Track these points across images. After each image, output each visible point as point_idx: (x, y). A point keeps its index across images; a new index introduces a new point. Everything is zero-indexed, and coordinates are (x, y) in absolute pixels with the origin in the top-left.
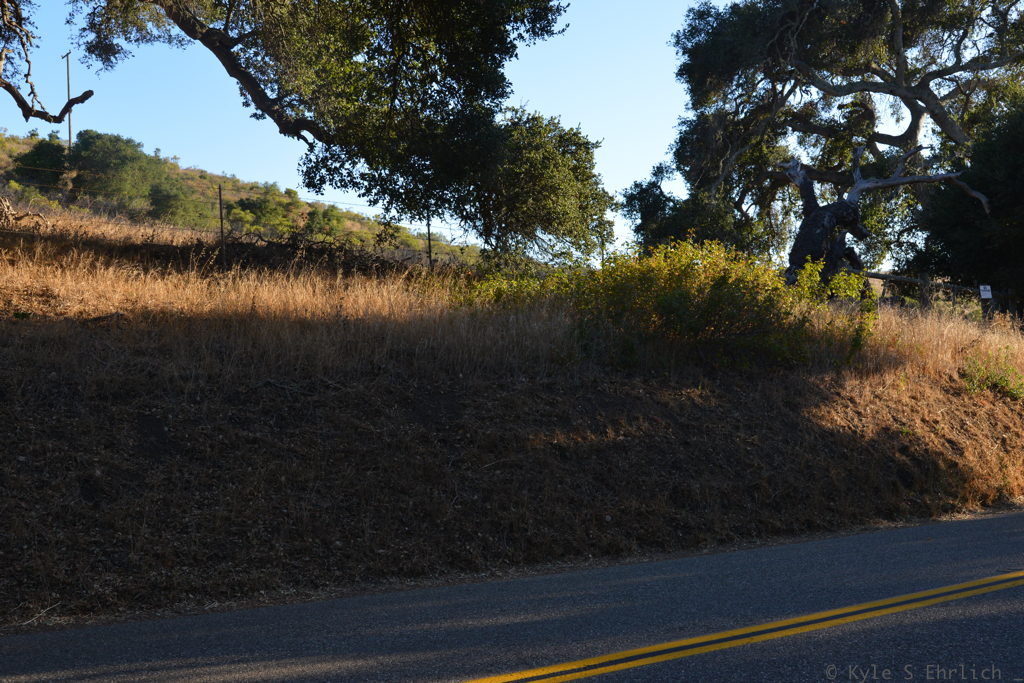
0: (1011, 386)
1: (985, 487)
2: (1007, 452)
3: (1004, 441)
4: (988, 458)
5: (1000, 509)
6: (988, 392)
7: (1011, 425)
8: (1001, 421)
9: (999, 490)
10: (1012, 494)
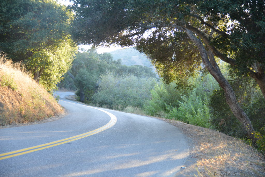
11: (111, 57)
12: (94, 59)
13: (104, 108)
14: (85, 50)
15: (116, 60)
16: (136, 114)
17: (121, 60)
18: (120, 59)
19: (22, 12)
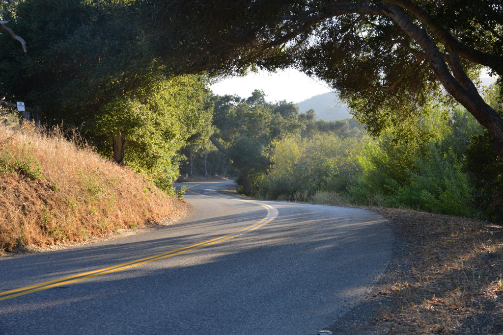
0: (32, 170)
1: (8, 238)
2: (26, 215)
3: (24, 207)
4: (12, 218)
5: (17, 253)
6: (16, 174)
7: (29, 196)
8: (22, 193)
9: (18, 241)
10: (26, 243)
11: (294, 108)
12: (260, 114)
13: (280, 200)
14: (244, 100)
15: (305, 113)
16: (332, 205)
17: (313, 111)
18: (311, 110)
19: (68, 26)
